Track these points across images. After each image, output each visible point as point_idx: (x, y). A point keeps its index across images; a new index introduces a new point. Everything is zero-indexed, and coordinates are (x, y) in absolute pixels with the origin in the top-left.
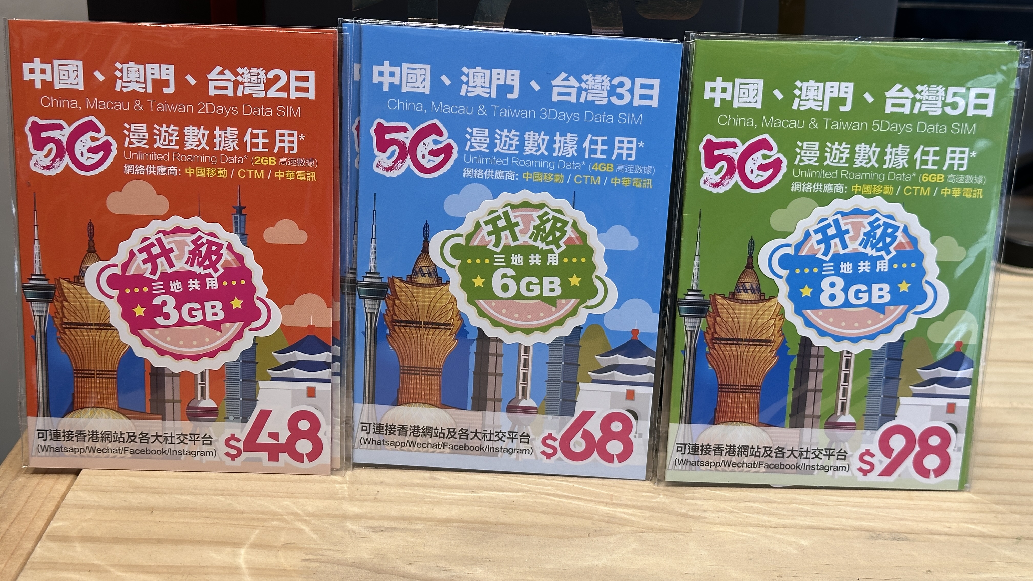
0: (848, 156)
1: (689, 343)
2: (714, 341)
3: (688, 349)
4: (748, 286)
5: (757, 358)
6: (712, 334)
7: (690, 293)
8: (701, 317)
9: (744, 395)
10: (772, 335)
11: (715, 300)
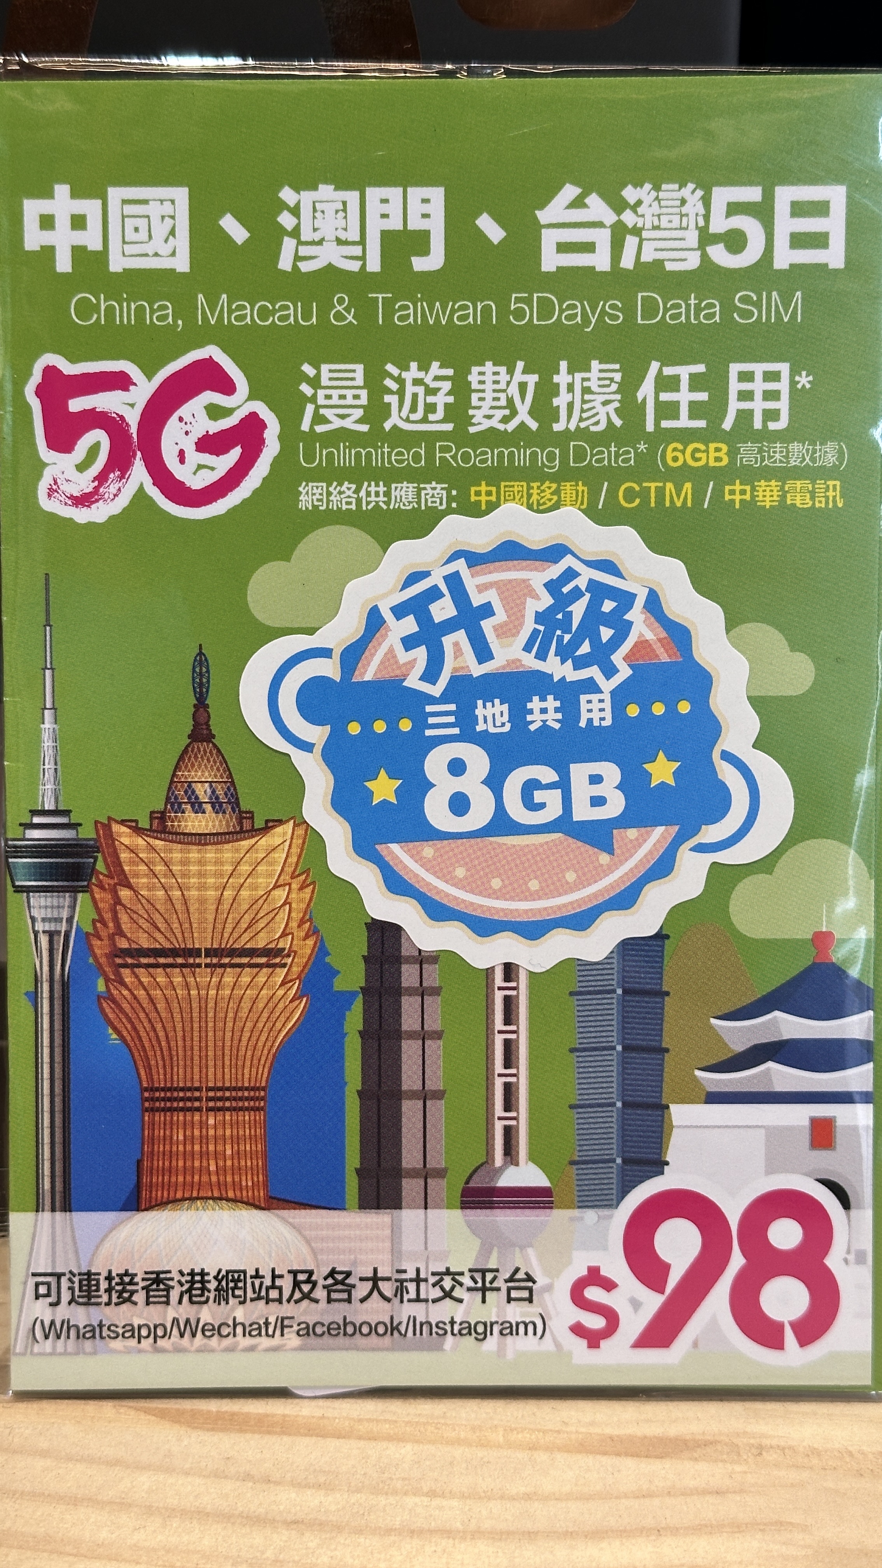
0: (451, 399)
1: (46, 968)
2: (119, 961)
3: (46, 987)
4: (202, 792)
5: (246, 1005)
6: (111, 937)
7: (36, 820)
8: (75, 891)
9: (220, 1118)
10: (284, 934)
11: (110, 836)
